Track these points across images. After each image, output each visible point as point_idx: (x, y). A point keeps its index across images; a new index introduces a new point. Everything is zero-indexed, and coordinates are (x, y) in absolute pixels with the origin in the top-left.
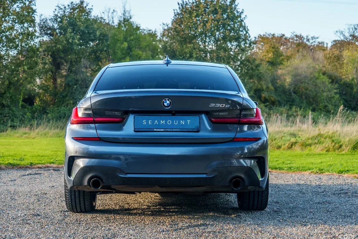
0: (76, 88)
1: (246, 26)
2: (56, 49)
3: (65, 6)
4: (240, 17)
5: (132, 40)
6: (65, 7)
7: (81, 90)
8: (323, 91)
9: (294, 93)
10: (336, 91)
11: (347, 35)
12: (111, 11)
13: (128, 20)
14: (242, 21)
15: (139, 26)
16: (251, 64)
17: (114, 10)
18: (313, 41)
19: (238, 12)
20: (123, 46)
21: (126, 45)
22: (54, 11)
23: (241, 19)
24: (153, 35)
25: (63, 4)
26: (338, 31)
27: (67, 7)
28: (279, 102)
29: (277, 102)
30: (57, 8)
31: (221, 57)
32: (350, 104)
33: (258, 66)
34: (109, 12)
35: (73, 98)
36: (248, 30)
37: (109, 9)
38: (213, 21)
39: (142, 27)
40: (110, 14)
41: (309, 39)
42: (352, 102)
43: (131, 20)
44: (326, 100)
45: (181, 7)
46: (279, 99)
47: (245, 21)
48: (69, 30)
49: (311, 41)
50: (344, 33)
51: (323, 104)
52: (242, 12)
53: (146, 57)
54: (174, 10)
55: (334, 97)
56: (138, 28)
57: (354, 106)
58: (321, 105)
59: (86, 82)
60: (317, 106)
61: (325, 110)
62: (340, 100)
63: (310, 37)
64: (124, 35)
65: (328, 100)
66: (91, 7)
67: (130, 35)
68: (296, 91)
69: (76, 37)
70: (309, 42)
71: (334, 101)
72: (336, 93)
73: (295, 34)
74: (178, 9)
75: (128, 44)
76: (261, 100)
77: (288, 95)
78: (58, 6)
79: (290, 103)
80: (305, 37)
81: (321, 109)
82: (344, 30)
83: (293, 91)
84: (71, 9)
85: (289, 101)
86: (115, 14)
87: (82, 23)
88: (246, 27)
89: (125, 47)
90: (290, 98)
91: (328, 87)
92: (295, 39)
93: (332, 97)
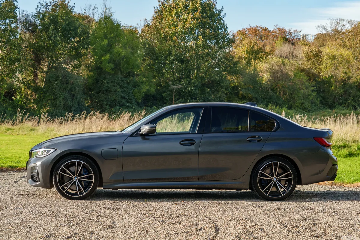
0: (57, 83)
1: (225, 23)
2: (37, 45)
3: (47, 2)
4: (219, 15)
5: (113, 38)
6: (47, 4)
7: (61, 86)
8: (301, 89)
9: (272, 90)
10: (313, 88)
11: (329, 29)
12: (92, 8)
13: (109, 18)
14: (221, 19)
15: (119, 23)
16: (229, 62)
17: (95, 7)
18: (296, 34)
19: (217, 10)
20: (103, 43)
21: (106, 42)
22: (37, 7)
23: (221, 17)
24: (132, 32)
25: (45, 1)
26: (320, 26)
27: (49, 4)
28: (256, 98)
29: (254, 99)
30: (39, 5)
31: (200, 55)
32: (327, 101)
33: (235, 64)
34: (90, 9)
35: (54, 94)
36: (227, 28)
37: (90, 6)
38: (193, 19)
39: (123, 24)
40: (91, 11)
41: (292, 33)
42: (329, 100)
43: (112, 17)
44: (303, 97)
45: (161, 4)
46: (256, 96)
47: (223, 19)
48: (52, 28)
49: (293, 35)
50: (325, 27)
51: (300, 101)
52: (222, 10)
53: (126, 54)
54: (154, 7)
55: (311, 94)
56: (119, 25)
57: (331, 103)
58: (298, 103)
59: (66, 78)
60: (294, 103)
61: (301, 107)
62: (317, 98)
63: (292, 31)
64: (104, 32)
65: (305, 97)
66: (73, 5)
67: (111, 32)
68: (274, 88)
69: (58, 35)
70: (292, 35)
71: (311, 99)
72: (313, 91)
73: (278, 27)
74: (158, 6)
75: (108, 41)
76: (238, 97)
77: (265, 92)
78: (40, 3)
79: (267, 100)
80: (288, 31)
81: (297, 106)
82: (326, 25)
83: (270, 88)
84: (53, 6)
85: (266, 98)
86: (96, 10)
87: (64, 21)
88: (225, 25)
89: (106, 44)
90: (267, 95)
91: (305, 85)
92: (278, 32)
93: (309, 95)
